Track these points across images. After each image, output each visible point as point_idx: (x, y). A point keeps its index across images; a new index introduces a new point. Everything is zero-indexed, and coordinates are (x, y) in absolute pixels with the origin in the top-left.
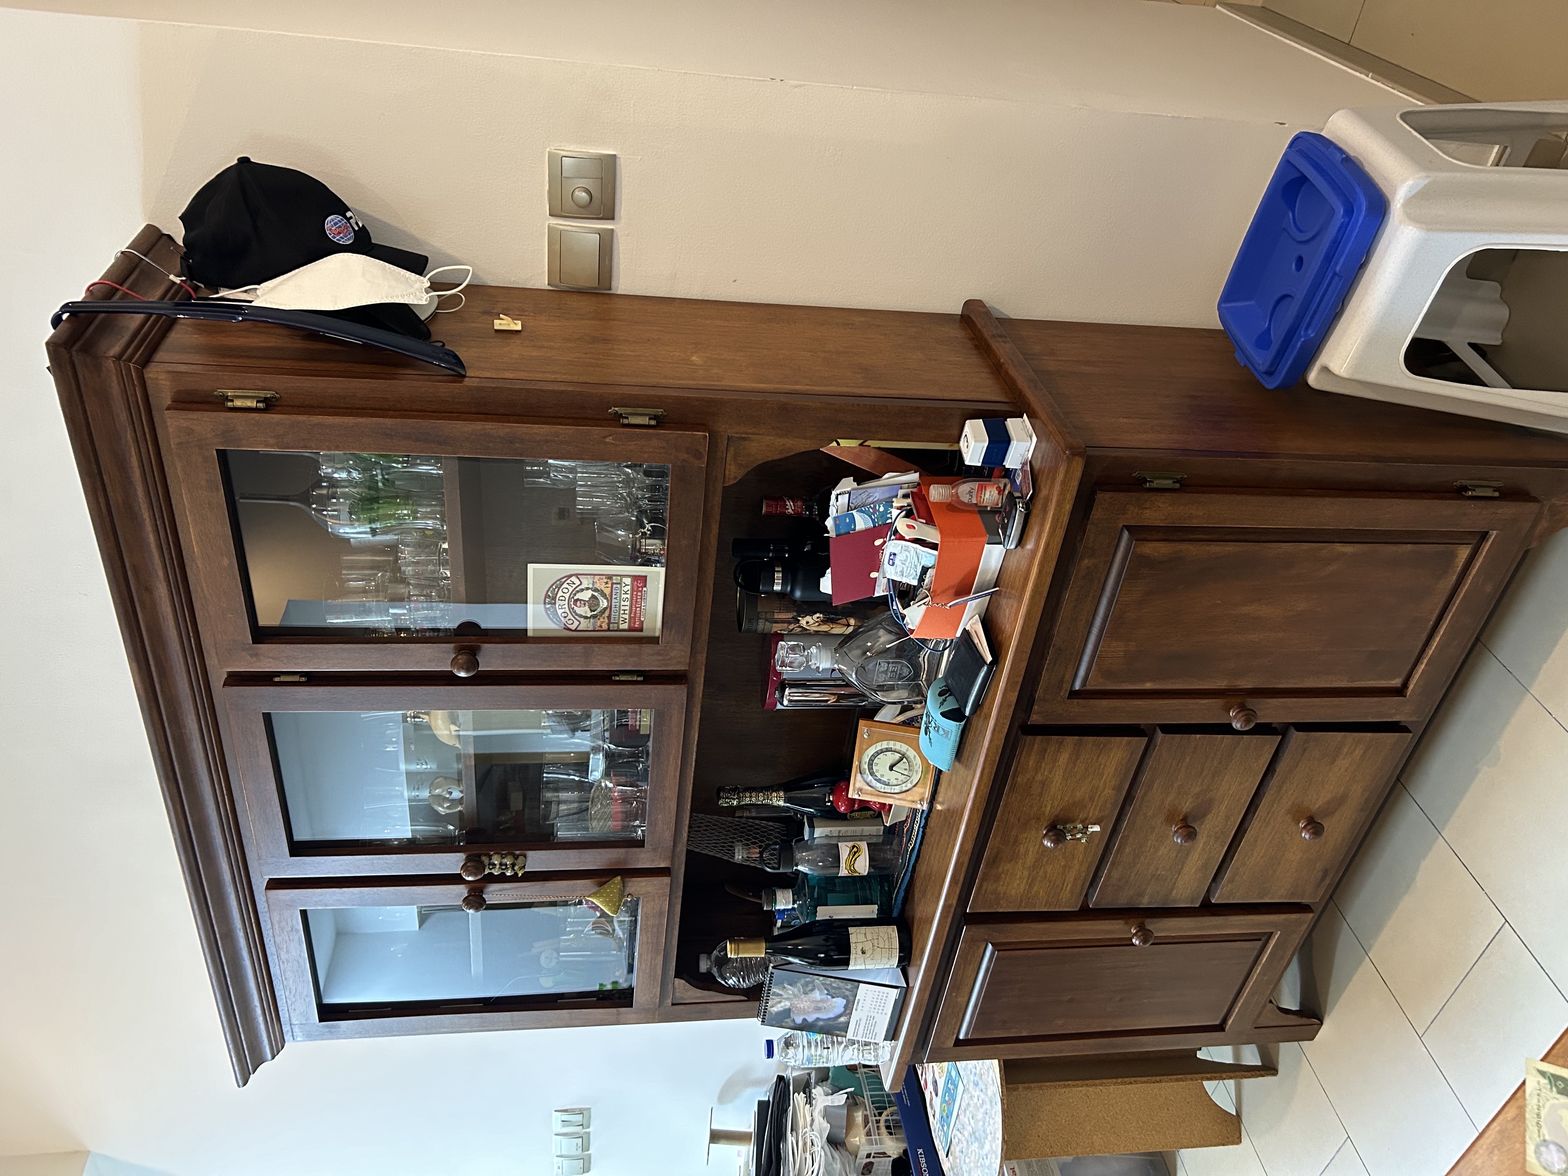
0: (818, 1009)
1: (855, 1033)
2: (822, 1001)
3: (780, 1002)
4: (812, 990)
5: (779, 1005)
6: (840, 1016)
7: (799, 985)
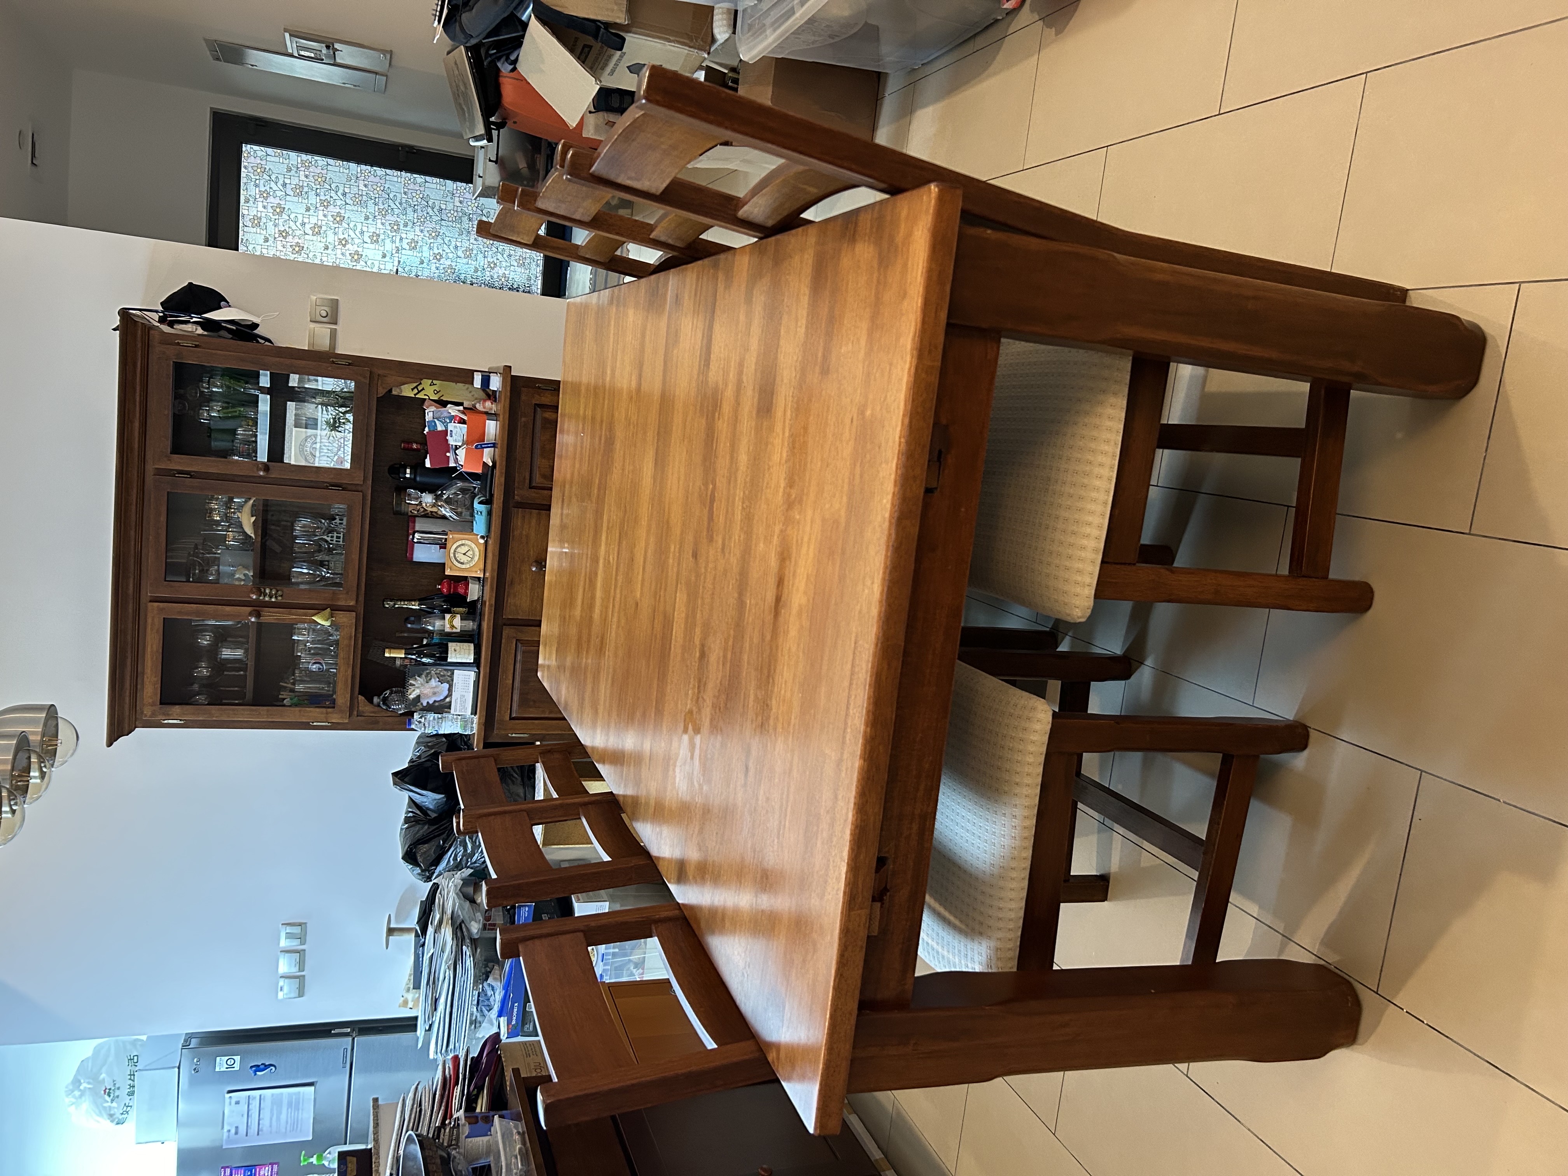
0: (434, 693)
1: (455, 710)
2: (436, 687)
3: (414, 690)
4: (430, 679)
5: (414, 693)
6: (446, 697)
7: (423, 676)
